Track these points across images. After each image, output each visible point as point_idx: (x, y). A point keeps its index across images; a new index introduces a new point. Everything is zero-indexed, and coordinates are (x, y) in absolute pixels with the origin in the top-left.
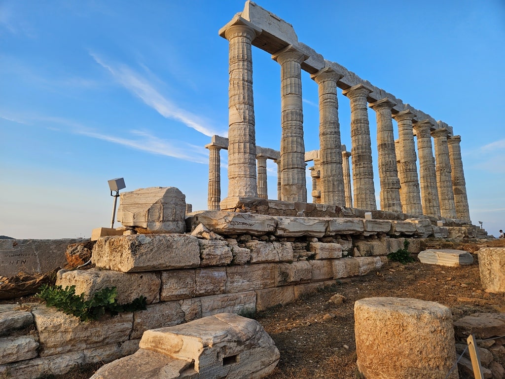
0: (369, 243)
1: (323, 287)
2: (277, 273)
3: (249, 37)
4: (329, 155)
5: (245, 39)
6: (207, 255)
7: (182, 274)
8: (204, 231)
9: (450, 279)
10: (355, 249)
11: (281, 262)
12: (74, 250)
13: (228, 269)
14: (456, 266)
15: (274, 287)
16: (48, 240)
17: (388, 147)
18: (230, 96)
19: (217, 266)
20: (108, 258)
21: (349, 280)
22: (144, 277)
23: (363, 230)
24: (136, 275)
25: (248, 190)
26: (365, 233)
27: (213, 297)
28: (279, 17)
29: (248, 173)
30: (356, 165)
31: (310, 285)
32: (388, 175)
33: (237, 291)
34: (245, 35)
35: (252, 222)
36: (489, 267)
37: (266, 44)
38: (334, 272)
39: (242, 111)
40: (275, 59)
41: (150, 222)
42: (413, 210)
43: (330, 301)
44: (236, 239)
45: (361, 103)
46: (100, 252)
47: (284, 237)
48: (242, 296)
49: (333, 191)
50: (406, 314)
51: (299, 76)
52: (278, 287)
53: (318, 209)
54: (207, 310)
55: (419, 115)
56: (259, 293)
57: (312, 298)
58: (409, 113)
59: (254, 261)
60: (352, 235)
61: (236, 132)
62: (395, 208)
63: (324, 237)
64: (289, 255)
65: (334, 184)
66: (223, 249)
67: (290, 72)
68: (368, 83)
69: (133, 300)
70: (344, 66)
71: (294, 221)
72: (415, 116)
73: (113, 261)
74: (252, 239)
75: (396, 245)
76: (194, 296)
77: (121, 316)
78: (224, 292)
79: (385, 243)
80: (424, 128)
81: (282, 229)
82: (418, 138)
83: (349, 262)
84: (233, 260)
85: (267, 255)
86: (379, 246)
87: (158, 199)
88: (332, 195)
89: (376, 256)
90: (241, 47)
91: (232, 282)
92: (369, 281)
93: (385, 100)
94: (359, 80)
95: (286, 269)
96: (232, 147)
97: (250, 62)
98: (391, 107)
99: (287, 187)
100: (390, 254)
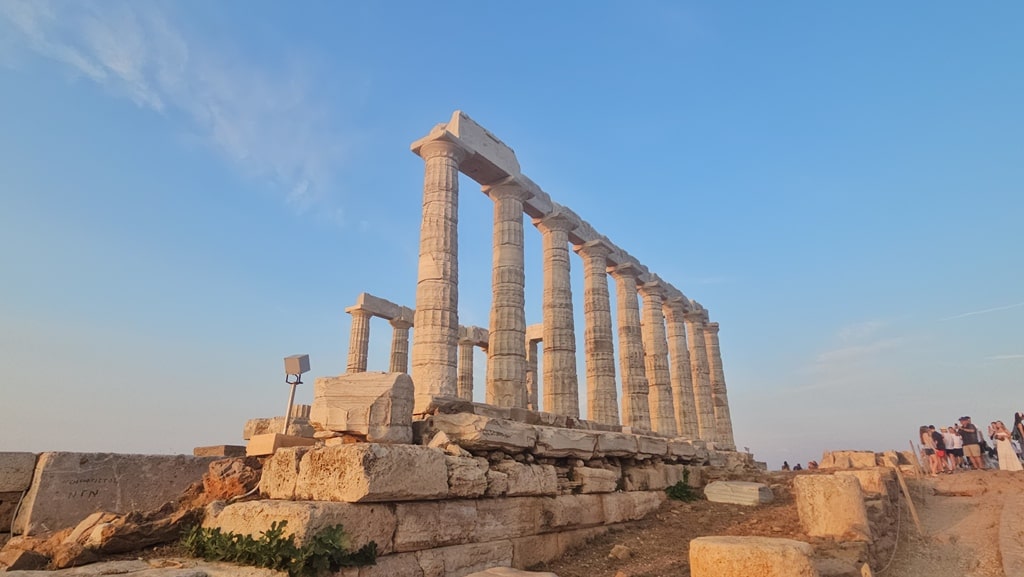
0: (642, 470)
1: (593, 536)
2: (538, 512)
3: (456, 158)
4: (558, 338)
5: (451, 160)
6: (458, 479)
7: (422, 508)
8: (448, 443)
9: (755, 521)
10: (627, 479)
11: (543, 495)
12: (226, 470)
13: (479, 503)
14: (755, 505)
15: (534, 535)
16: (140, 456)
17: (633, 331)
18: (422, 238)
19: (466, 498)
20: (307, 481)
21: (622, 527)
22: (376, 512)
23: (636, 451)
24: (366, 507)
25: (444, 385)
26: (639, 455)
27: (458, 548)
28: (499, 137)
29: (446, 358)
30: (593, 355)
31: (579, 532)
32: (633, 373)
33: (488, 539)
34: (451, 155)
35: (508, 432)
36: (812, 502)
37: (476, 170)
38: (606, 515)
39: (441, 262)
40: (487, 193)
41: (373, 426)
42: (665, 427)
43: (610, 555)
44: (485, 457)
45: (600, 265)
46: (282, 473)
47: (545, 458)
48: (496, 547)
49: (563, 394)
50: (770, 551)
51: (520, 220)
52: (539, 534)
53: (543, 420)
54: (451, 568)
55: (670, 291)
56: (517, 544)
57: (582, 553)
58: (658, 286)
59: (511, 492)
60: (621, 459)
61: (429, 293)
62: (644, 423)
63: (592, 459)
64: (553, 487)
65: (563, 383)
66: (475, 471)
67: (509, 213)
68: (606, 239)
69: (360, 547)
70: (576, 213)
71: (559, 432)
72: (665, 291)
73: (319, 486)
74: (505, 458)
75: (674, 474)
76: (438, 545)
77: (342, 574)
78: (472, 541)
79: (662, 471)
80: (675, 309)
81: (544, 445)
82: (668, 322)
83: (623, 499)
84: (488, 489)
85: (527, 484)
86: (656, 476)
87: (384, 390)
88: (560, 399)
89: (651, 491)
90: (444, 171)
91: (483, 525)
92: (649, 527)
93: (628, 264)
94: (594, 234)
95: (551, 506)
96: (422, 316)
97: (456, 192)
98: (635, 274)
99: (499, 383)
100: (668, 488)
